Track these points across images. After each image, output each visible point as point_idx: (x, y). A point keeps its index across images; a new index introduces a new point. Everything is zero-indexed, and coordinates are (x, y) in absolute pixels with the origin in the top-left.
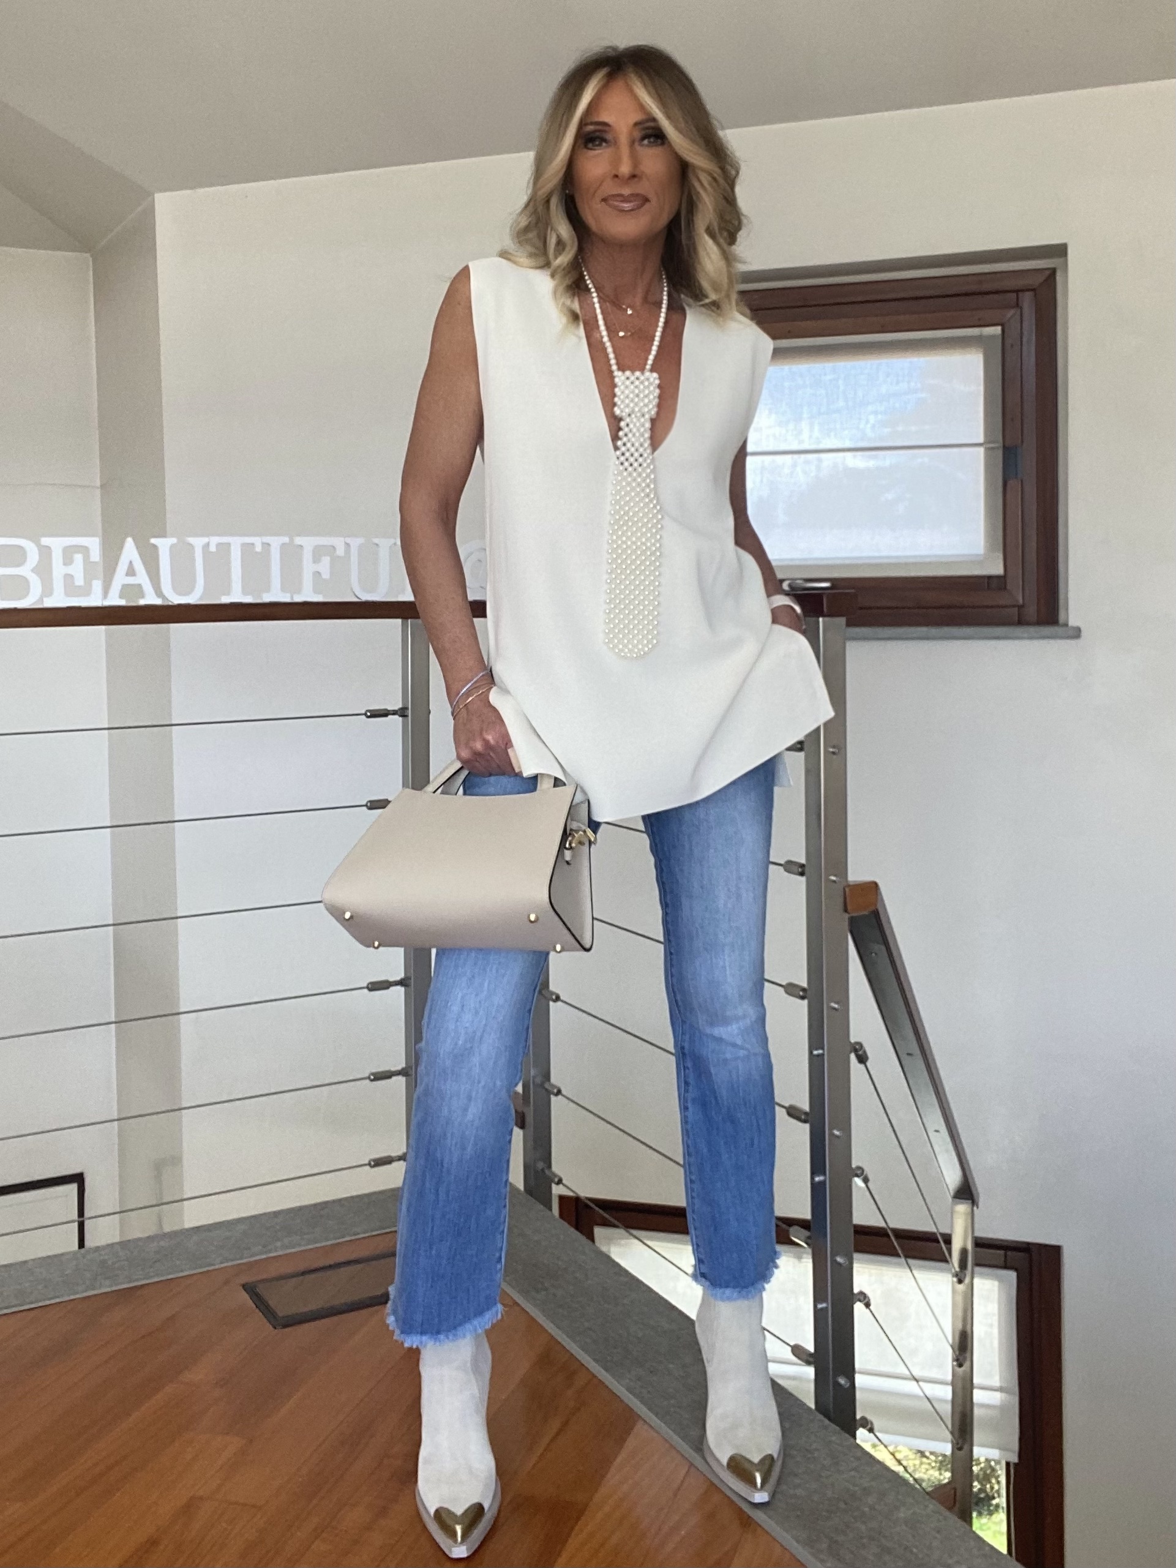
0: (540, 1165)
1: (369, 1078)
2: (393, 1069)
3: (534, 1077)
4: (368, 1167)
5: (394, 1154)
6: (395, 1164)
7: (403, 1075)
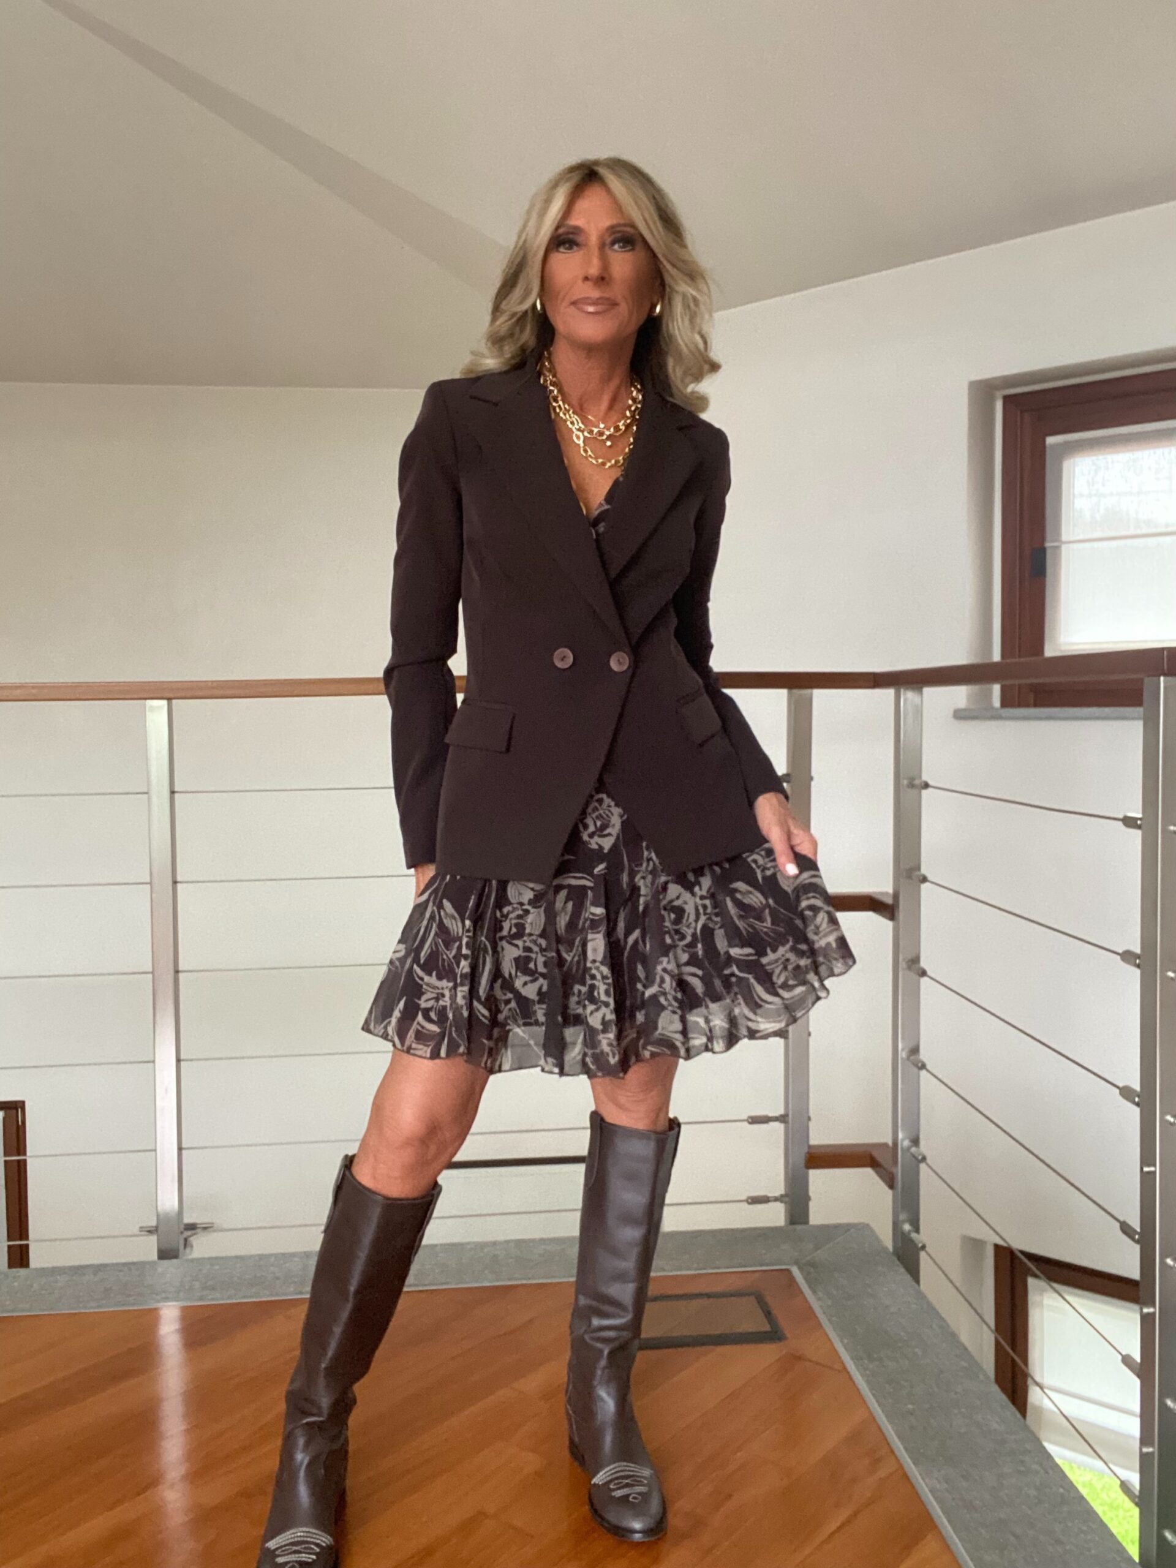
0: (907, 1227)
1: (747, 1120)
2: (771, 1114)
3: (903, 1140)
4: (745, 1205)
5: (770, 1195)
6: (771, 1204)
7: (781, 1122)
